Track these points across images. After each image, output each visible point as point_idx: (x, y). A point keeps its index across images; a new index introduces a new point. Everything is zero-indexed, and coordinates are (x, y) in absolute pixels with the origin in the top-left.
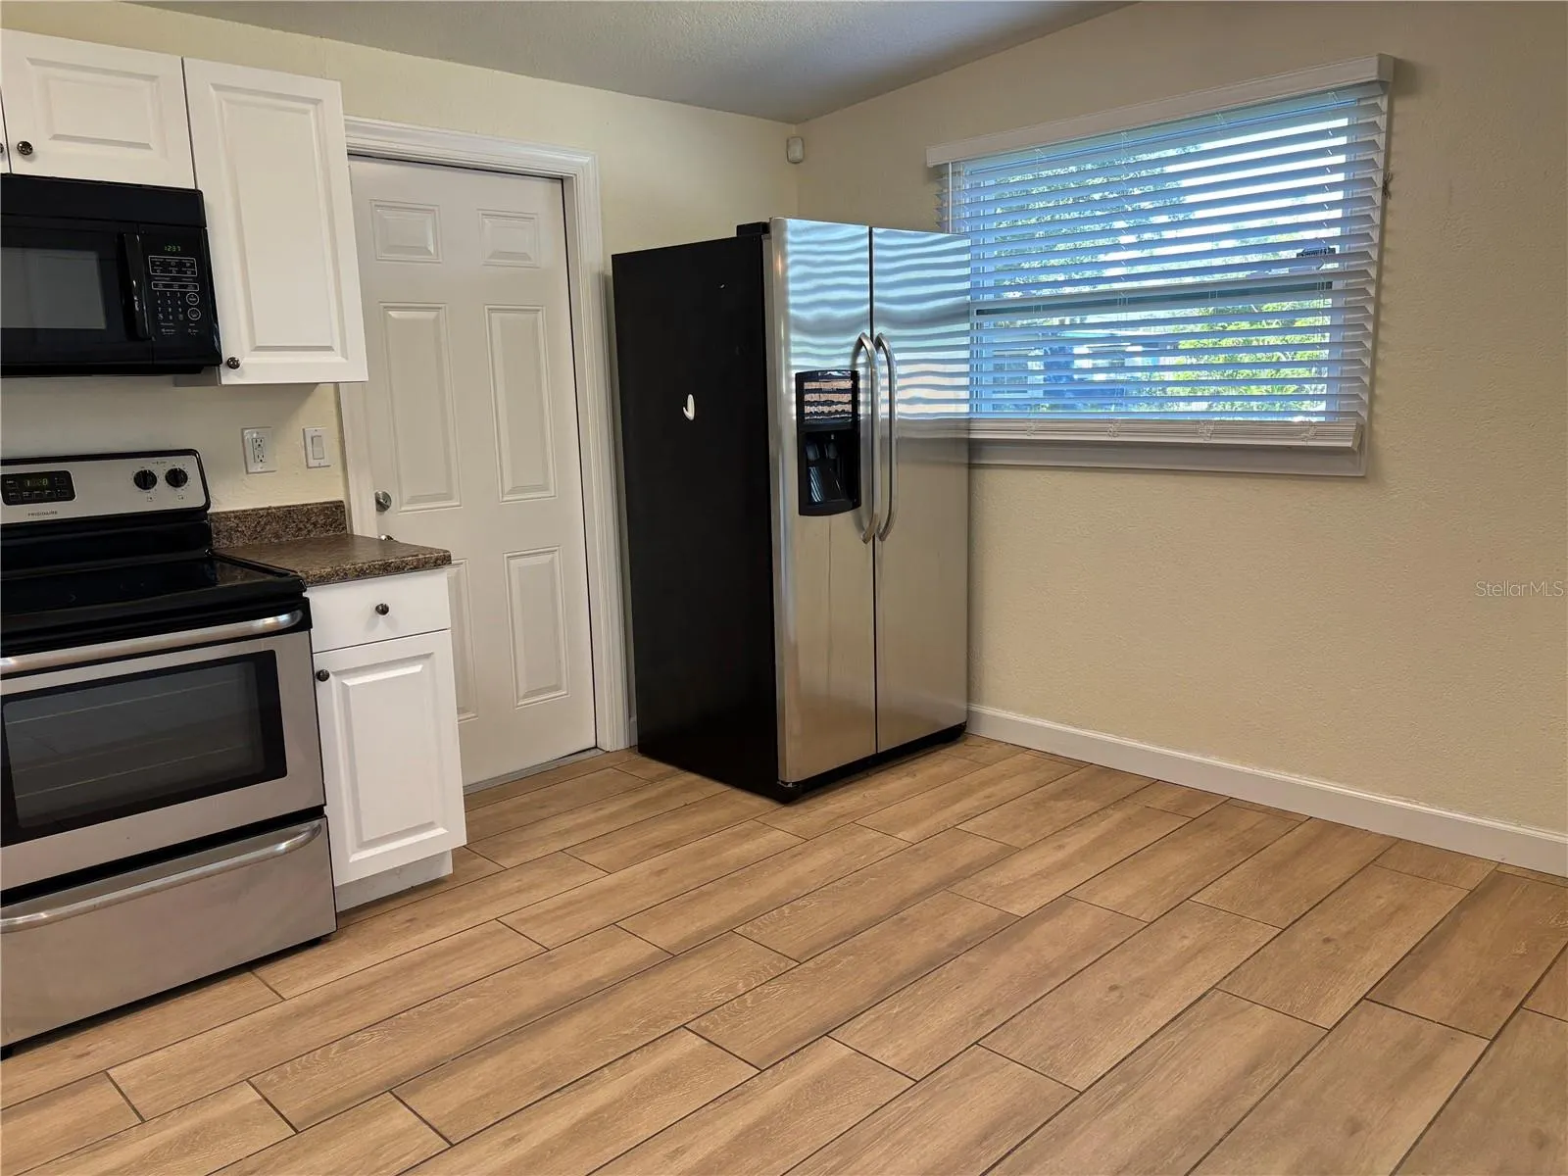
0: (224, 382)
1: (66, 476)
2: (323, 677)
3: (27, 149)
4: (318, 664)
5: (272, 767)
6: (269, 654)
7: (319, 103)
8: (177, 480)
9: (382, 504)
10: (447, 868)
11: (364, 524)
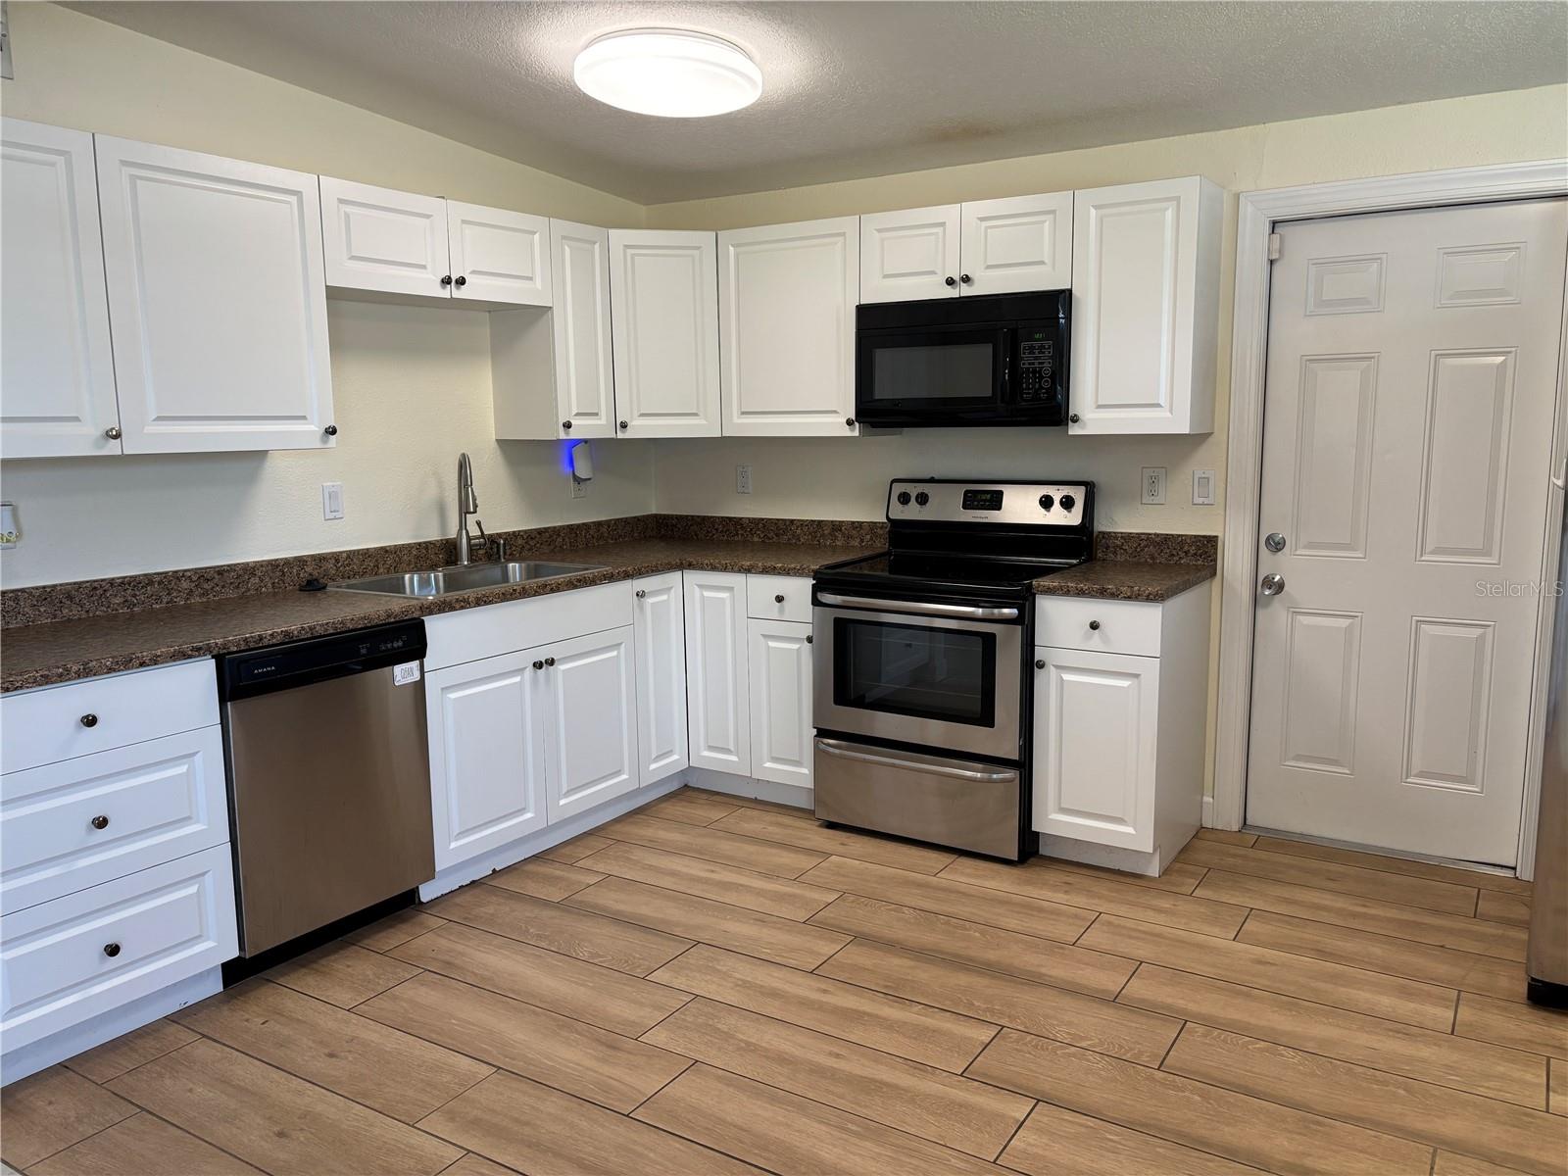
0: (1070, 433)
1: (1001, 493)
2: (1041, 665)
3: (966, 279)
4: (1039, 654)
5: (985, 717)
6: (993, 636)
7: (1177, 199)
8: (1068, 503)
9: (1276, 545)
10: (1154, 870)
11: (1236, 559)
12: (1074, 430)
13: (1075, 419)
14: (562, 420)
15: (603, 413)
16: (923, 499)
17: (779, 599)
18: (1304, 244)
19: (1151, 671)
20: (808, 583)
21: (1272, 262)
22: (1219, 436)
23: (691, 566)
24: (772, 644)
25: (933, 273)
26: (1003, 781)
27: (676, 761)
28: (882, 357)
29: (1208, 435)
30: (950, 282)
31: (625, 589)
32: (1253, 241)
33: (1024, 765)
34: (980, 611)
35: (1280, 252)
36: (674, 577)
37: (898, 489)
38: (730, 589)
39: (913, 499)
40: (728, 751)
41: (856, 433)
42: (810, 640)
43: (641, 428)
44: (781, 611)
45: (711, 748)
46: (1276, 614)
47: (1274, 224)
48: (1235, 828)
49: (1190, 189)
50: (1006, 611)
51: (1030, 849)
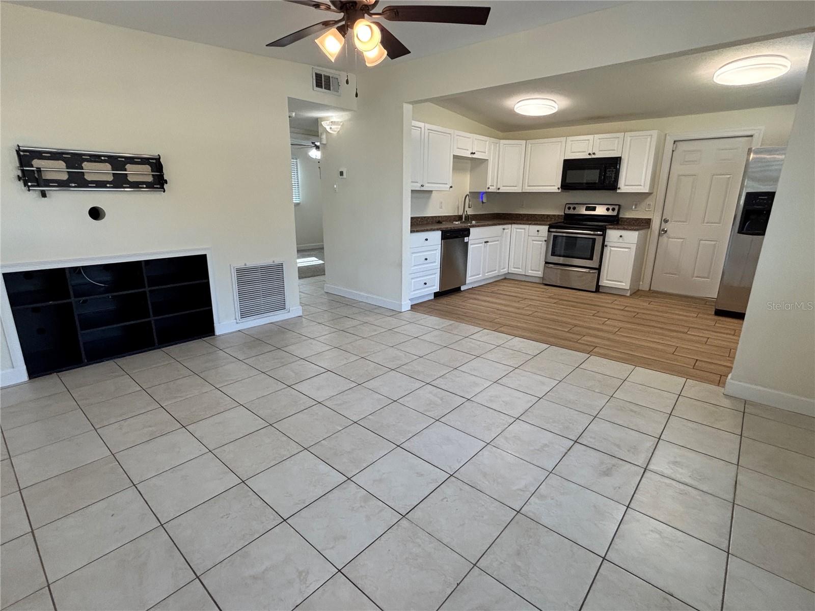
1: (596, 207)
2: (606, 246)
3: (594, 154)
4: (606, 243)
5: (591, 258)
6: (595, 239)
7: (651, 135)
8: (613, 210)
9: (666, 221)
10: (628, 295)
11: (655, 225)
12: (618, 191)
13: (619, 188)
14: (488, 187)
15: (495, 186)
16: (574, 208)
17: (538, 231)
18: (682, 147)
19: (634, 247)
20: (547, 227)
21: (673, 151)
22: (655, 193)
23: (514, 223)
24: (534, 242)
25: (585, 152)
26: (593, 273)
27: (505, 271)
28: (569, 172)
29: (652, 193)
30: (590, 154)
31: (500, 227)
32: (669, 146)
33: (599, 269)
34: (592, 233)
35: (676, 148)
36: (510, 226)
37: (568, 206)
38: (524, 229)
39: (572, 208)
40: (519, 268)
41: (560, 191)
42: (545, 241)
43: (503, 190)
44: (538, 234)
45: (514, 268)
46: (664, 239)
47: (675, 141)
48: (648, 289)
49: (655, 133)
50: (599, 232)
51: (598, 289)
